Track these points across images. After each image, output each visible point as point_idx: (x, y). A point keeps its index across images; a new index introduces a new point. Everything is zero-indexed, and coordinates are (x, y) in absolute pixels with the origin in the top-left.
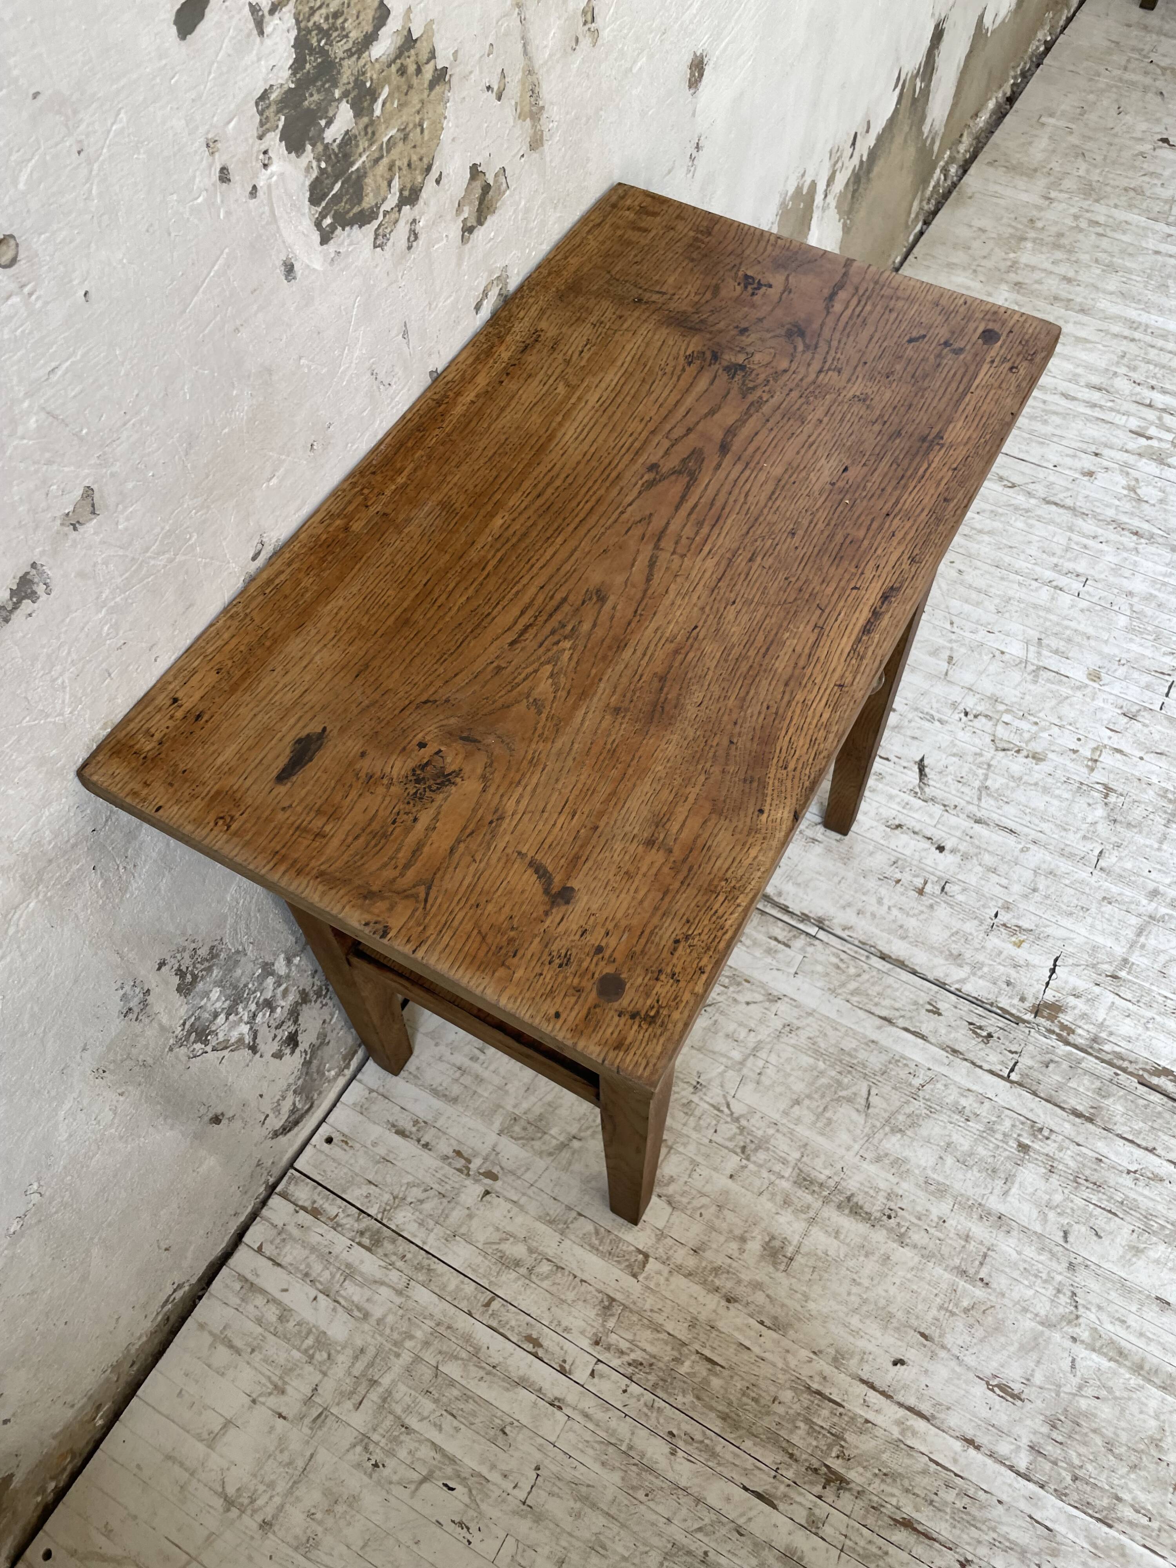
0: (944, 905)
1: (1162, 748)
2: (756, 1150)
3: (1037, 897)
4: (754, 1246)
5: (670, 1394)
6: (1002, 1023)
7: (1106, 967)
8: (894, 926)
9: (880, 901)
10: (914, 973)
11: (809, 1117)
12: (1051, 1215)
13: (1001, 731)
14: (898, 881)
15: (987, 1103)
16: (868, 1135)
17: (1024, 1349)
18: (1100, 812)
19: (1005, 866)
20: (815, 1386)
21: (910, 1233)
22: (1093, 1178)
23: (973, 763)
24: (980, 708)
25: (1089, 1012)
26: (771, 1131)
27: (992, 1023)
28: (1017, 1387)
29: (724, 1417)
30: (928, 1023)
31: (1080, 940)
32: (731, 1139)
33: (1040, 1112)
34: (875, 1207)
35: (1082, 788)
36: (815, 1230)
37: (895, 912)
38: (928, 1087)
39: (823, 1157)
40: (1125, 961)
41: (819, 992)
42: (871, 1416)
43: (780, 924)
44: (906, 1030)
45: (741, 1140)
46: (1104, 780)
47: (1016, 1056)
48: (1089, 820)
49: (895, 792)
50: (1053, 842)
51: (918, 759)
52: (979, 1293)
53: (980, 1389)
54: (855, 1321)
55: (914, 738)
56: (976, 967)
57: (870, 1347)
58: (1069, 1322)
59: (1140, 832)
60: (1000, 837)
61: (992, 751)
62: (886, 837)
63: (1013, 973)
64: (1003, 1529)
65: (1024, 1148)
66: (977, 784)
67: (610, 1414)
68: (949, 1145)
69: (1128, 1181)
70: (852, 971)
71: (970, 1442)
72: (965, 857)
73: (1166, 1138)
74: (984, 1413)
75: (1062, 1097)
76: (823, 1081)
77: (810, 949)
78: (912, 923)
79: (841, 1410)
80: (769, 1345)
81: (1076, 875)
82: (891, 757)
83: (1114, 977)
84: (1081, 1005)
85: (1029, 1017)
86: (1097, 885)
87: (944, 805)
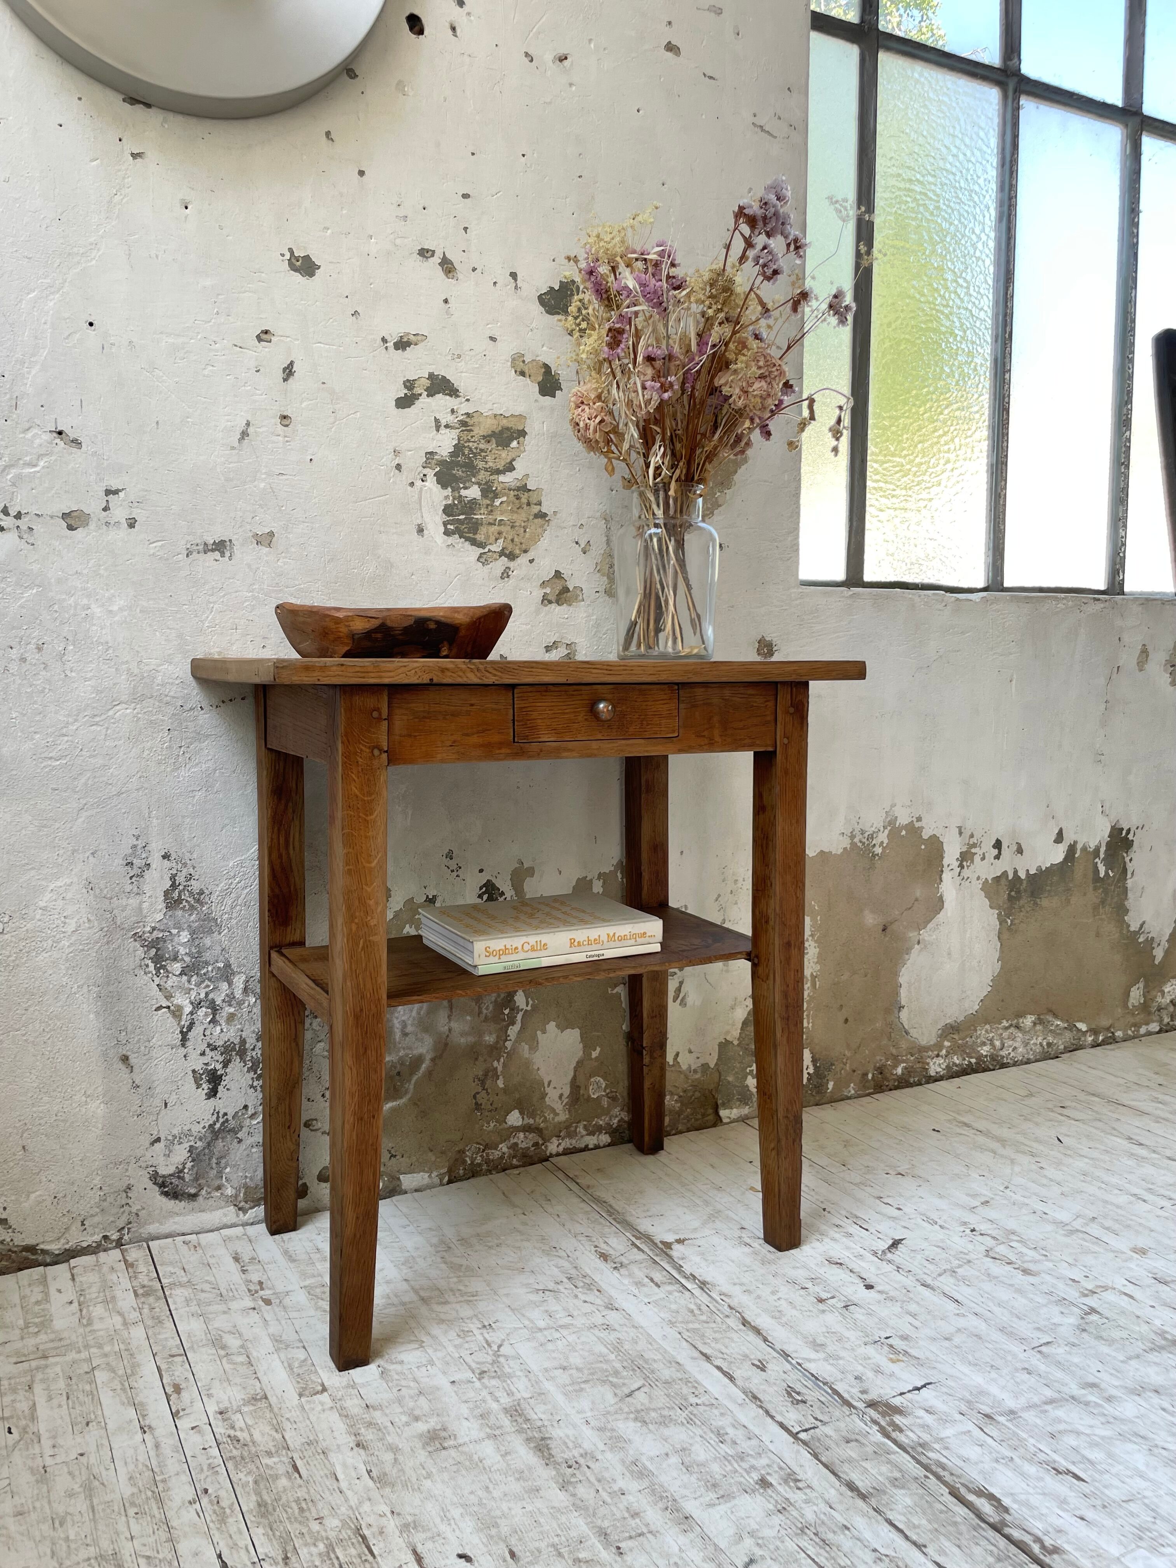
0: (837, 1315)
2: (494, 1377)
3: (946, 1344)
4: (421, 1427)
5: (236, 1467)
6: (825, 1398)
7: (983, 1407)
9: (774, 1292)
10: (765, 1340)
11: (565, 1381)
12: (748, 1541)
13: (1001, 1249)
14: (805, 1288)
15: (754, 1442)
16: (608, 1413)
18: (1073, 1320)
19: (929, 1317)
20: (366, 1532)
21: (579, 1485)
22: (823, 1536)
23: (954, 1256)
24: (992, 1233)
25: (934, 1426)
26: (520, 1373)
27: (813, 1395)
29: (261, 1504)
30: (746, 1373)
31: (969, 1383)
32: (479, 1363)
33: (809, 1470)
34: (563, 1454)
35: (1063, 1302)
36: (487, 1442)
37: (783, 1302)
38: (701, 1408)
39: (549, 1407)
40: (1013, 1413)
41: (657, 1319)
43: (665, 1273)
44: (719, 1368)
45: (487, 1367)
46: (1094, 1305)
47: (819, 1423)
48: (1053, 1321)
49: (855, 1247)
50: (999, 1321)
51: (897, 1238)
52: (606, 1555)
54: (456, 1512)
55: (905, 1227)
56: (833, 1357)
57: (449, 1534)
59: (1110, 1345)
60: (940, 1300)
61: (980, 1256)
62: (820, 1265)
63: (870, 1374)
65: (764, 1483)
66: (945, 1267)
67: (174, 1455)
68: (683, 1450)
69: (868, 1557)
70: (704, 1318)
72: (890, 1299)
75: (845, 1468)
76: (603, 1366)
77: (676, 1294)
78: (792, 1313)
79: (370, 1558)
80: (358, 1487)
81: (1005, 1346)
82: (872, 1230)
83: (987, 1416)
84: (929, 1419)
85: (861, 1405)
86: (1024, 1359)
87: (898, 1268)
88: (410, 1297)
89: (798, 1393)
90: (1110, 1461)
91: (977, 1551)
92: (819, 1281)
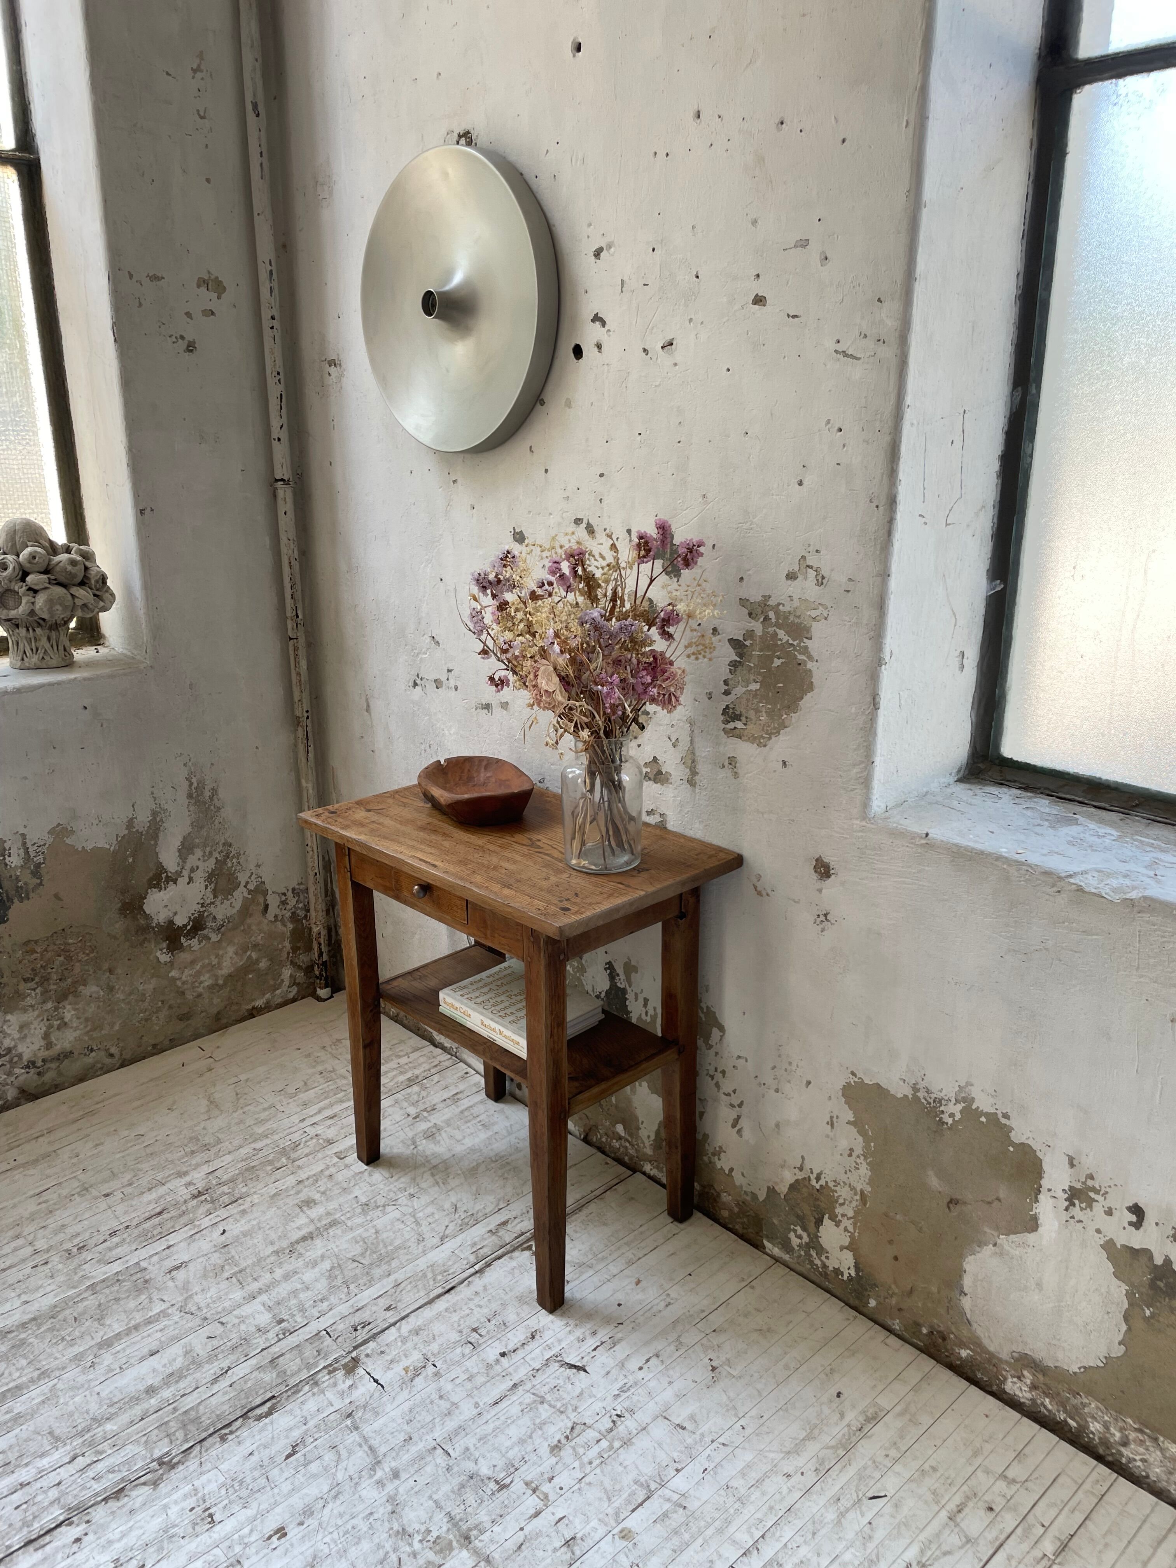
0: (458, 1339)
1: (525, 1551)
2: (363, 1210)
3: (435, 1396)
4: (317, 1196)
6: (360, 1340)
7: (360, 1414)
8: (457, 1307)
9: (480, 1307)
10: (421, 1309)
11: (365, 1235)
12: (237, 1321)
13: (591, 1434)
14: (489, 1321)
15: (317, 1315)
16: (338, 1257)
17: (187, 1283)
18: (485, 1472)
19: (469, 1387)
20: (240, 1201)
21: (276, 1257)
24: (621, 1429)
25: (335, 1389)
26: (369, 1218)
27: (362, 1335)
28: (174, 1273)
29: (253, 1167)
30: (383, 1303)
31: (389, 1408)
32: (375, 1202)
33: (294, 1339)
34: (300, 1248)
35: (512, 1468)
37: (468, 1311)
38: (346, 1291)
39: (340, 1234)
40: (357, 1428)
41: (436, 1259)
42: (211, 1216)
43: (490, 1253)
44: (387, 1292)
45: (372, 1205)
46: (513, 1487)
47: (334, 1338)
48: (481, 1460)
49: (564, 1344)
50: (474, 1427)
51: (587, 1368)
52: (226, 1275)
53: (186, 1258)
54: (254, 1222)
55: (608, 1373)
56: (404, 1340)
57: (238, 1224)
58: (181, 1306)
59: (453, 1492)
60: (495, 1394)
62: (527, 1327)
63: (388, 1358)
64: (125, 1246)
65: (281, 1321)
66: (548, 1397)
67: (285, 1134)
69: (225, 1364)
70: (439, 1277)
71: (168, 1248)
72: (489, 1366)
73: (232, 1395)
74: (175, 1257)
75: (295, 1352)
76: (381, 1245)
77: (465, 1262)
78: (455, 1317)
79: (223, 1206)
80: (270, 1190)
81: (438, 1428)
82: (595, 1353)
83: (349, 1415)
84: (344, 1386)
85: (354, 1355)
86: (424, 1439)
87: (538, 1370)
88: (434, 1162)
90: (308, 1475)
91: (226, 1407)
92: (503, 1327)
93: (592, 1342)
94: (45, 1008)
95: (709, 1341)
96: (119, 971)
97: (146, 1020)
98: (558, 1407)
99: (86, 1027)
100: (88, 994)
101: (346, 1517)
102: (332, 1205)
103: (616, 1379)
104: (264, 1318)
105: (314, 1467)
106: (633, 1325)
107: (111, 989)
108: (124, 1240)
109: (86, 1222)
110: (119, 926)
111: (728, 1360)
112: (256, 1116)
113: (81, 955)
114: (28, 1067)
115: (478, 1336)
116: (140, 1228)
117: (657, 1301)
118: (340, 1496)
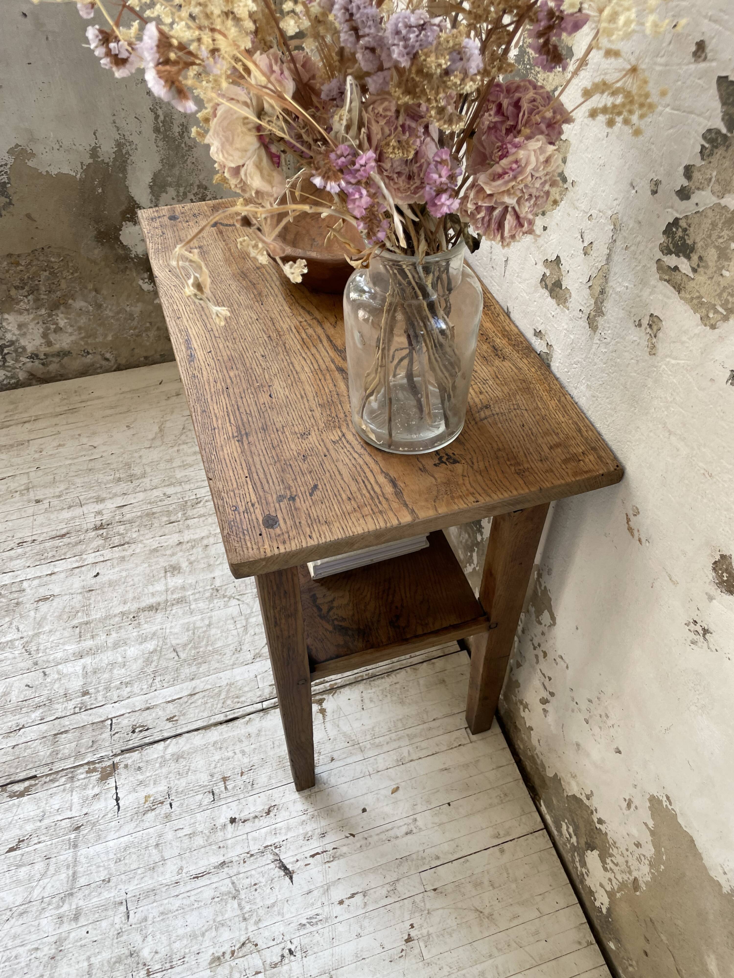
0: (206, 783)
2: (212, 594)
3: (153, 842)
4: (184, 565)
6: (131, 745)
7: (86, 831)
8: (225, 745)
9: (243, 752)
10: (196, 731)
11: (198, 624)
12: (56, 676)
13: (256, 961)
14: (242, 774)
15: (116, 699)
16: (166, 639)
17: (44, 618)
19: (185, 846)
21: (120, 619)
22: (42, 708)
23: (257, 911)
24: (286, 968)
25: (83, 792)
26: (211, 606)
27: (135, 740)
28: (41, 603)
29: (153, 513)
30: (171, 709)
31: (111, 836)
33: (85, 718)
34: (142, 615)
35: (169, 963)
36: (163, 588)
37: (231, 754)
38: (151, 681)
39: (180, 615)
40: (75, 847)
41: (238, 678)
42: (97, 554)
44: (180, 698)
47: (113, 733)
48: (150, 938)
49: (290, 835)
50: (165, 895)
51: (294, 876)
52: (75, 622)
53: (56, 591)
54: (124, 574)
55: (310, 892)
56: (164, 762)
57: (112, 571)
58: (27, 642)
60: (202, 865)
61: (251, 935)
62: (270, 798)
64: (23, 560)
65: (86, 693)
66: (242, 895)
68: (124, 666)
69: (23, 721)
70: (229, 702)
71: (51, 574)
72: (214, 829)
73: (10, 758)
74: (50, 586)
75: (77, 734)
76: (204, 643)
77: (259, 693)
78: (217, 756)
81: (136, 882)
82: (311, 860)
83: (78, 828)
84: (91, 792)
85: (117, 760)
86: (119, 887)
87: (252, 855)
89: (141, 731)
90: (15, 879)
92: (250, 787)
93: (315, 845)
94: (39, 313)
95: (424, 901)
96: (104, 292)
97: (137, 336)
98: (245, 911)
99: (80, 334)
100: (78, 307)
101: (18, 942)
102: (191, 580)
103: (313, 904)
104: (76, 684)
105: (23, 872)
106: (363, 842)
107: (99, 306)
108: (25, 553)
109: (10, 524)
110: (98, 253)
111: (429, 935)
112: (184, 458)
113: (65, 274)
114: (31, 357)
115: (223, 789)
116: (42, 546)
117: (401, 823)
118: (25, 915)
